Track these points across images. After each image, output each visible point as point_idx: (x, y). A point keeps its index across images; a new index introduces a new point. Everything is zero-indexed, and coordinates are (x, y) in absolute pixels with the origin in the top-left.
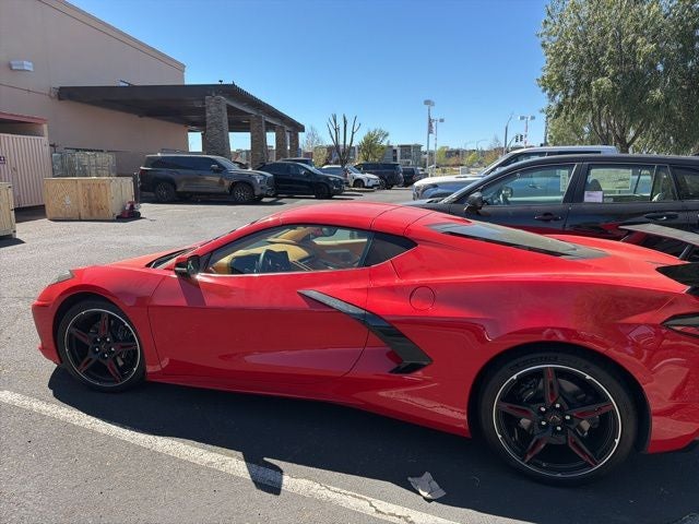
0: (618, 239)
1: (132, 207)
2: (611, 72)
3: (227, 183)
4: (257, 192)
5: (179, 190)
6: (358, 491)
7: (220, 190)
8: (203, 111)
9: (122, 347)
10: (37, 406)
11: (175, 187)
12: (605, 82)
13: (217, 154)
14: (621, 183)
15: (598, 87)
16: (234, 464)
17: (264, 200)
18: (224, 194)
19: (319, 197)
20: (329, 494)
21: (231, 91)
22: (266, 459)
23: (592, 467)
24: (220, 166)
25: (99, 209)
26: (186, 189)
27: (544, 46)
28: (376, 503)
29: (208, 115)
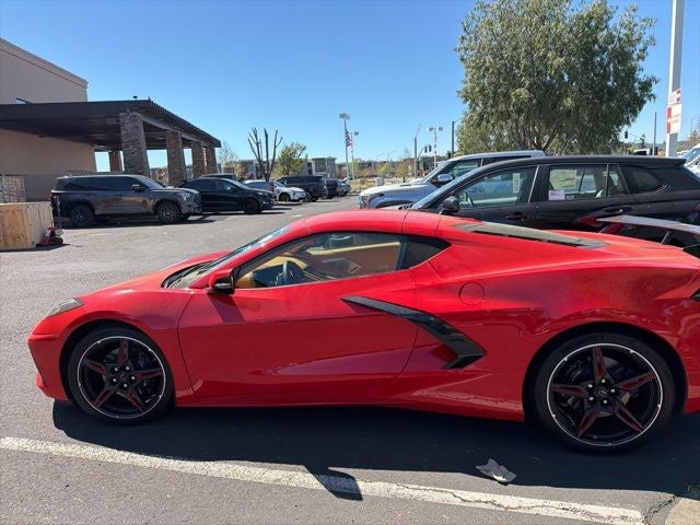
0: (596, 230)
1: (53, 234)
2: (527, 83)
3: (151, 203)
4: (184, 211)
5: (96, 213)
6: (436, 485)
7: (143, 210)
8: (117, 128)
9: (144, 375)
10: (53, 448)
11: (93, 210)
12: (523, 93)
13: (136, 173)
14: (567, 183)
15: (517, 96)
16: (302, 478)
17: (191, 218)
18: (148, 214)
19: (248, 212)
20: (411, 492)
21: (148, 108)
22: (331, 468)
23: (639, 432)
24: (142, 184)
25: (15, 238)
26: (105, 212)
27: (462, 59)
28: (458, 493)
29: (124, 132)
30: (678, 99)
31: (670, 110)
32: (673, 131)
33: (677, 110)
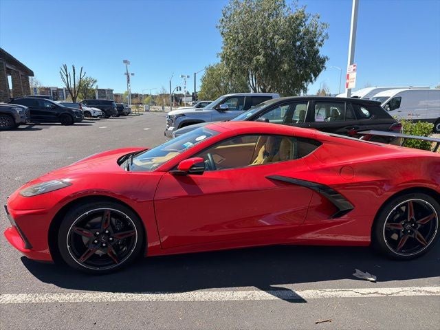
4: (18, 121)
9: (120, 236)
15: (258, 60)
17: (21, 127)
20: (329, 293)
22: (271, 286)
23: (425, 246)
30: (354, 70)
31: (348, 75)
32: (349, 87)
33: (353, 75)
